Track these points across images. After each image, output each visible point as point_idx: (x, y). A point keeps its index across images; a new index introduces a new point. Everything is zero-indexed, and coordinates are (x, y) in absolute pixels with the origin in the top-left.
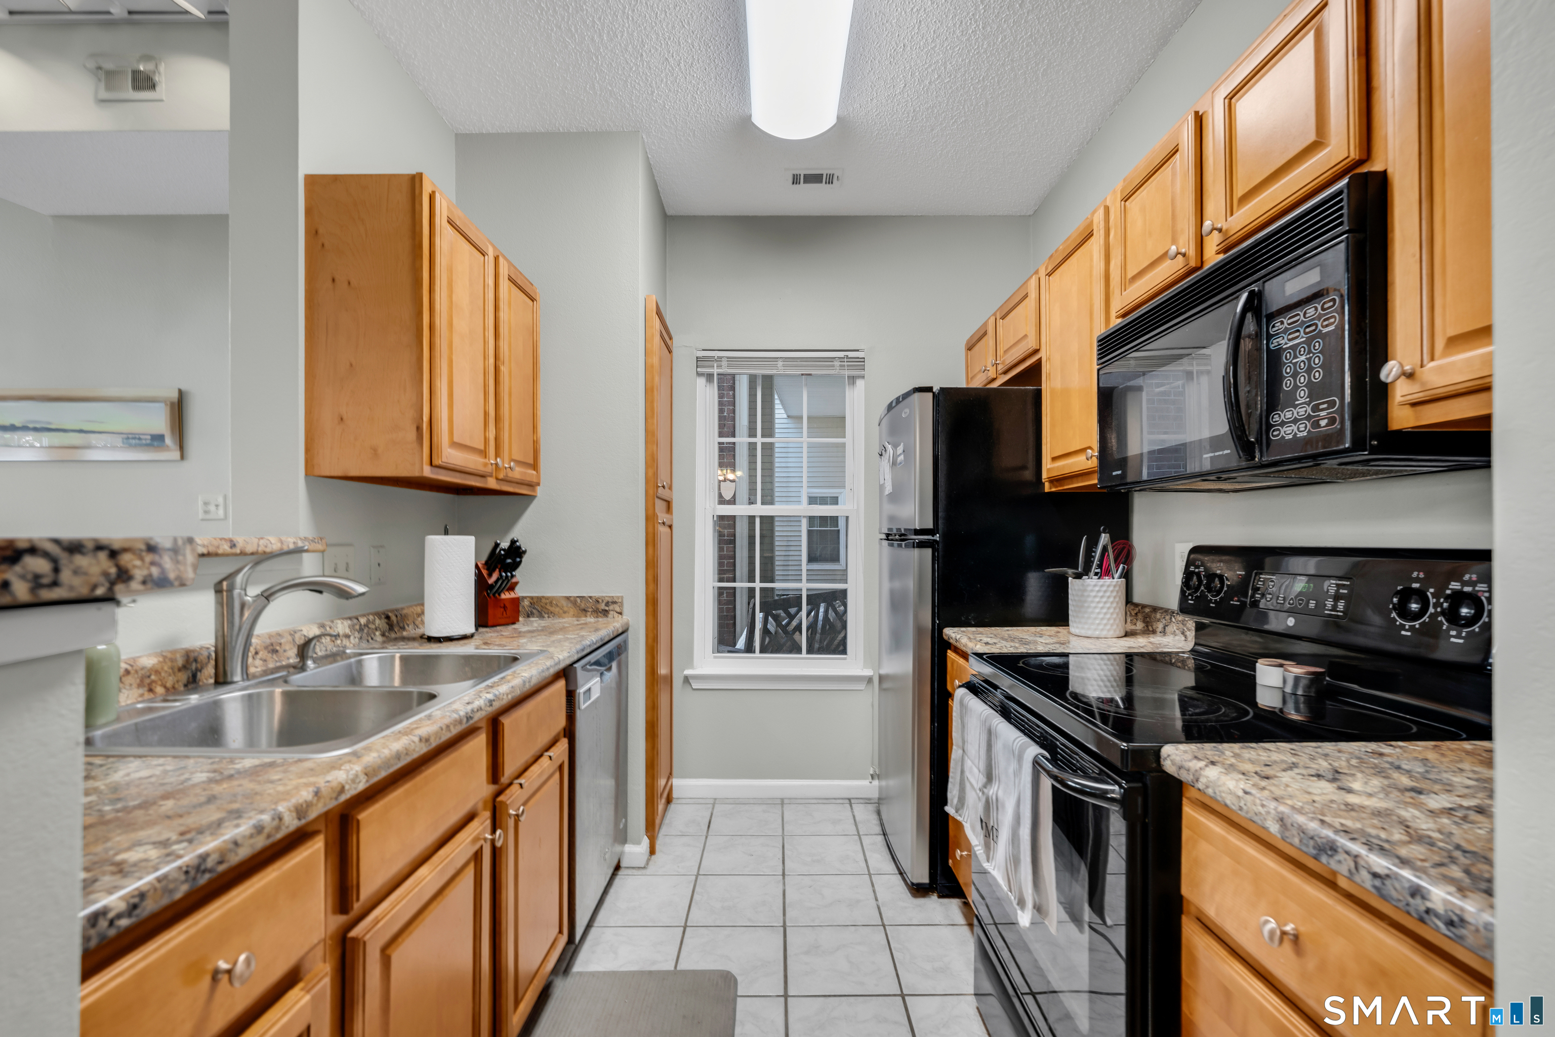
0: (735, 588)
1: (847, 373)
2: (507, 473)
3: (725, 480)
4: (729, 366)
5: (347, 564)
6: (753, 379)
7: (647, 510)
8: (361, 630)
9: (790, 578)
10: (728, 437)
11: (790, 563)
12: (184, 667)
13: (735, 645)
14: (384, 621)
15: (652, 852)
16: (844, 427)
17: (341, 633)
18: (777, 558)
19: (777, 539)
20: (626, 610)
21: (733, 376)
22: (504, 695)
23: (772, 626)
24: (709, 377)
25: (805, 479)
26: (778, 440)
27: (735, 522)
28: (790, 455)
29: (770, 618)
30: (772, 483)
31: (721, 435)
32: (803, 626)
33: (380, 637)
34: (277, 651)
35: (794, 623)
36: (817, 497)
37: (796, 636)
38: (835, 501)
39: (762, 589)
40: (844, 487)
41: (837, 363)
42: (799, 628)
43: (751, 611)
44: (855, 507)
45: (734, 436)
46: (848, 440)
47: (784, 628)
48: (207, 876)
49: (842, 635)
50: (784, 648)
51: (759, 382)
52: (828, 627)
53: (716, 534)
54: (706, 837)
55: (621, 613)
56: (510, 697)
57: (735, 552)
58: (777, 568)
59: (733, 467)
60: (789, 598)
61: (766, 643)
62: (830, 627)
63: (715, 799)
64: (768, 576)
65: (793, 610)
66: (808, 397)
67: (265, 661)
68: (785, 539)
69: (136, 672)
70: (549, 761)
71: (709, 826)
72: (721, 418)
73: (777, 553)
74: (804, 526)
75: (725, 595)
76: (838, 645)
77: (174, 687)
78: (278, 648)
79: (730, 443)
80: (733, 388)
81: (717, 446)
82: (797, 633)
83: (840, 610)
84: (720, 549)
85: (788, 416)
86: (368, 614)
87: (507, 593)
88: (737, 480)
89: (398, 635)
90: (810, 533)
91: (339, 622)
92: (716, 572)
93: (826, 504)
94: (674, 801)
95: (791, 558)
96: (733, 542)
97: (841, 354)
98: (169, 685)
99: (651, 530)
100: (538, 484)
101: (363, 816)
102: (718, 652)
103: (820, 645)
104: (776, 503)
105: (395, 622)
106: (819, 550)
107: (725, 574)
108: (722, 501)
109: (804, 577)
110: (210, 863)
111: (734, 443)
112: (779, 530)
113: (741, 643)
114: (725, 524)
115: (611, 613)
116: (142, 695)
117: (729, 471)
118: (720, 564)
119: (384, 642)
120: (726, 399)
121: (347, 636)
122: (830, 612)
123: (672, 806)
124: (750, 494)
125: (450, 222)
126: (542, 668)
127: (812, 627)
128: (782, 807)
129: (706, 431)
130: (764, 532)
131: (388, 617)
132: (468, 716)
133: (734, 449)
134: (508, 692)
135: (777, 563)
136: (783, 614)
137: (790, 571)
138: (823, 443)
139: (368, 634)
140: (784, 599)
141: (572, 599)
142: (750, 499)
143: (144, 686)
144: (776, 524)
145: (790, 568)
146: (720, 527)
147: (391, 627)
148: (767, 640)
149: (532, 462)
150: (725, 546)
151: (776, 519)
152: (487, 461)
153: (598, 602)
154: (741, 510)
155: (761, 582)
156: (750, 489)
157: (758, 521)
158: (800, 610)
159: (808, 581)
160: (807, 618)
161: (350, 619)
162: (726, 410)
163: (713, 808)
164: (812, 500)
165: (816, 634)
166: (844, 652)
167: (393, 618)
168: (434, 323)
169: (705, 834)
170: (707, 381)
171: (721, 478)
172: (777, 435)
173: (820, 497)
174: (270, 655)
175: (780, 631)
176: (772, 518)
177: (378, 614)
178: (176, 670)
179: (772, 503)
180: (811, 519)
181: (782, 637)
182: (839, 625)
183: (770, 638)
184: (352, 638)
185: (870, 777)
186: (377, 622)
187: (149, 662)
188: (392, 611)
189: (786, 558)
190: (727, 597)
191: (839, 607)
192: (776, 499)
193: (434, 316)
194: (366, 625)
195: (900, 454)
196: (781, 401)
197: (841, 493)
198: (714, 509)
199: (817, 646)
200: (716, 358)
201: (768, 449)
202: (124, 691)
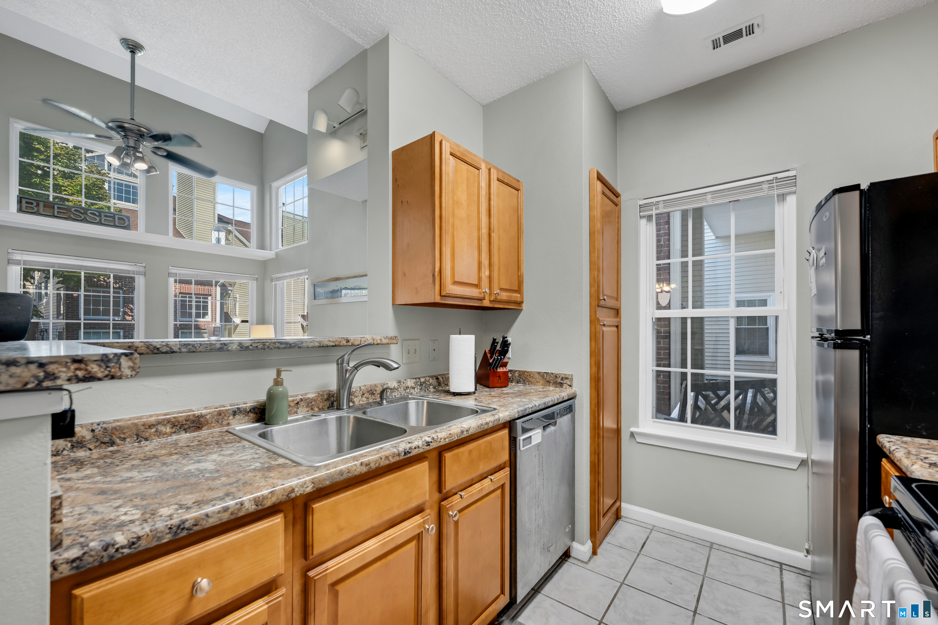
0: (670, 372)
1: (776, 192)
2: (496, 297)
3: (662, 292)
4: (665, 207)
5: (415, 349)
6: (684, 214)
7: (590, 316)
8: (421, 385)
9: (719, 366)
10: (664, 259)
11: (719, 355)
12: (327, 399)
13: (670, 414)
14: (435, 380)
15: (594, 553)
16: (773, 239)
17: (409, 386)
18: (706, 350)
19: (706, 335)
20: (575, 383)
21: (668, 214)
22: (441, 439)
23: (702, 403)
24: (649, 218)
25: (733, 287)
26: (707, 257)
27: (670, 323)
28: (718, 268)
29: (700, 397)
30: (701, 291)
31: (658, 258)
32: (731, 406)
33: (433, 389)
34: (374, 394)
35: (723, 403)
36: (745, 301)
37: (725, 413)
38: (763, 303)
39: (693, 374)
40: (773, 291)
41: (765, 186)
42: (727, 407)
43: (683, 390)
44: (786, 308)
45: (669, 258)
46: (777, 250)
47: (713, 406)
48: (185, 533)
49: (771, 418)
50: (713, 422)
51: (690, 215)
52: (756, 410)
53: (655, 332)
54: (638, 555)
55: (570, 386)
56: (447, 440)
57: (670, 345)
58: (706, 358)
59: (668, 281)
60: (718, 383)
61: (697, 416)
62: (758, 410)
63: (654, 526)
64: (698, 363)
65: (721, 393)
66: (736, 219)
67: (368, 398)
68: (714, 335)
69: (306, 400)
70: (490, 482)
71: (643, 547)
72: (659, 246)
73: (706, 346)
74: (732, 325)
75: (662, 376)
76: (768, 426)
77: (322, 408)
78: (374, 392)
79: (665, 264)
80: (668, 223)
81: (655, 268)
82: (726, 411)
83: (769, 396)
84: (658, 343)
85: (717, 238)
86: (426, 377)
87: (501, 368)
88: (671, 291)
89: (444, 388)
90: (738, 331)
91: (409, 380)
92: (655, 359)
93: (755, 306)
94: (623, 519)
95: (719, 351)
96: (669, 337)
97: (770, 177)
98: (320, 407)
99: (593, 329)
100: (522, 302)
101: (316, 506)
102: (656, 418)
103: (748, 424)
104: (705, 307)
105: (442, 381)
106: (747, 345)
107: (661, 361)
108: (659, 307)
109: (732, 366)
110: (187, 525)
111: (669, 264)
112: (708, 328)
113: (675, 413)
114: (662, 324)
115: (565, 385)
116: (308, 411)
117: (665, 285)
118: (658, 354)
119: (434, 392)
120: (662, 232)
121: (414, 388)
122: (758, 397)
123: (620, 523)
124: (682, 301)
125: (452, 154)
126: (481, 422)
127: (740, 408)
128: (710, 551)
129: (647, 257)
130: (695, 330)
131: (437, 379)
132: (406, 451)
133: (669, 268)
134: (446, 437)
135: (706, 354)
136: (712, 395)
137: (719, 361)
138: (751, 255)
139: (425, 387)
140: (713, 383)
141: (541, 374)
142: (682, 305)
143: (309, 407)
144: (706, 323)
145: (719, 358)
146: (657, 326)
147: (439, 384)
148: (698, 414)
149: (517, 289)
150: (662, 340)
151: (706, 319)
152: (481, 290)
153: (557, 377)
154: (675, 313)
155: (692, 368)
156: (682, 297)
157: (689, 322)
158: (728, 392)
159: (736, 369)
160: (735, 400)
161: (416, 378)
162: (662, 240)
163: (650, 533)
164: (740, 303)
165: (744, 414)
166: (774, 432)
167: (441, 379)
168: (442, 215)
169: (638, 551)
170: (647, 221)
171: (659, 290)
172: (706, 254)
173: (747, 301)
174: (370, 396)
175: (709, 408)
176: (702, 319)
177: (432, 377)
178: (324, 400)
179: (702, 307)
180: (739, 319)
181: (711, 413)
182: (768, 409)
183: (700, 412)
184: (416, 389)
185: (805, 551)
186: (431, 381)
187: (311, 396)
188: (440, 375)
189: (715, 351)
190: (663, 378)
191: (768, 393)
192: (706, 304)
193: (442, 211)
194: (424, 382)
195: (822, 257)
196: (711, 227)
197: (770, 296)
198: (653, 313)
199: (745, 424)
200: (654, 203)
201: (699, 266)
202: (300, 408)
